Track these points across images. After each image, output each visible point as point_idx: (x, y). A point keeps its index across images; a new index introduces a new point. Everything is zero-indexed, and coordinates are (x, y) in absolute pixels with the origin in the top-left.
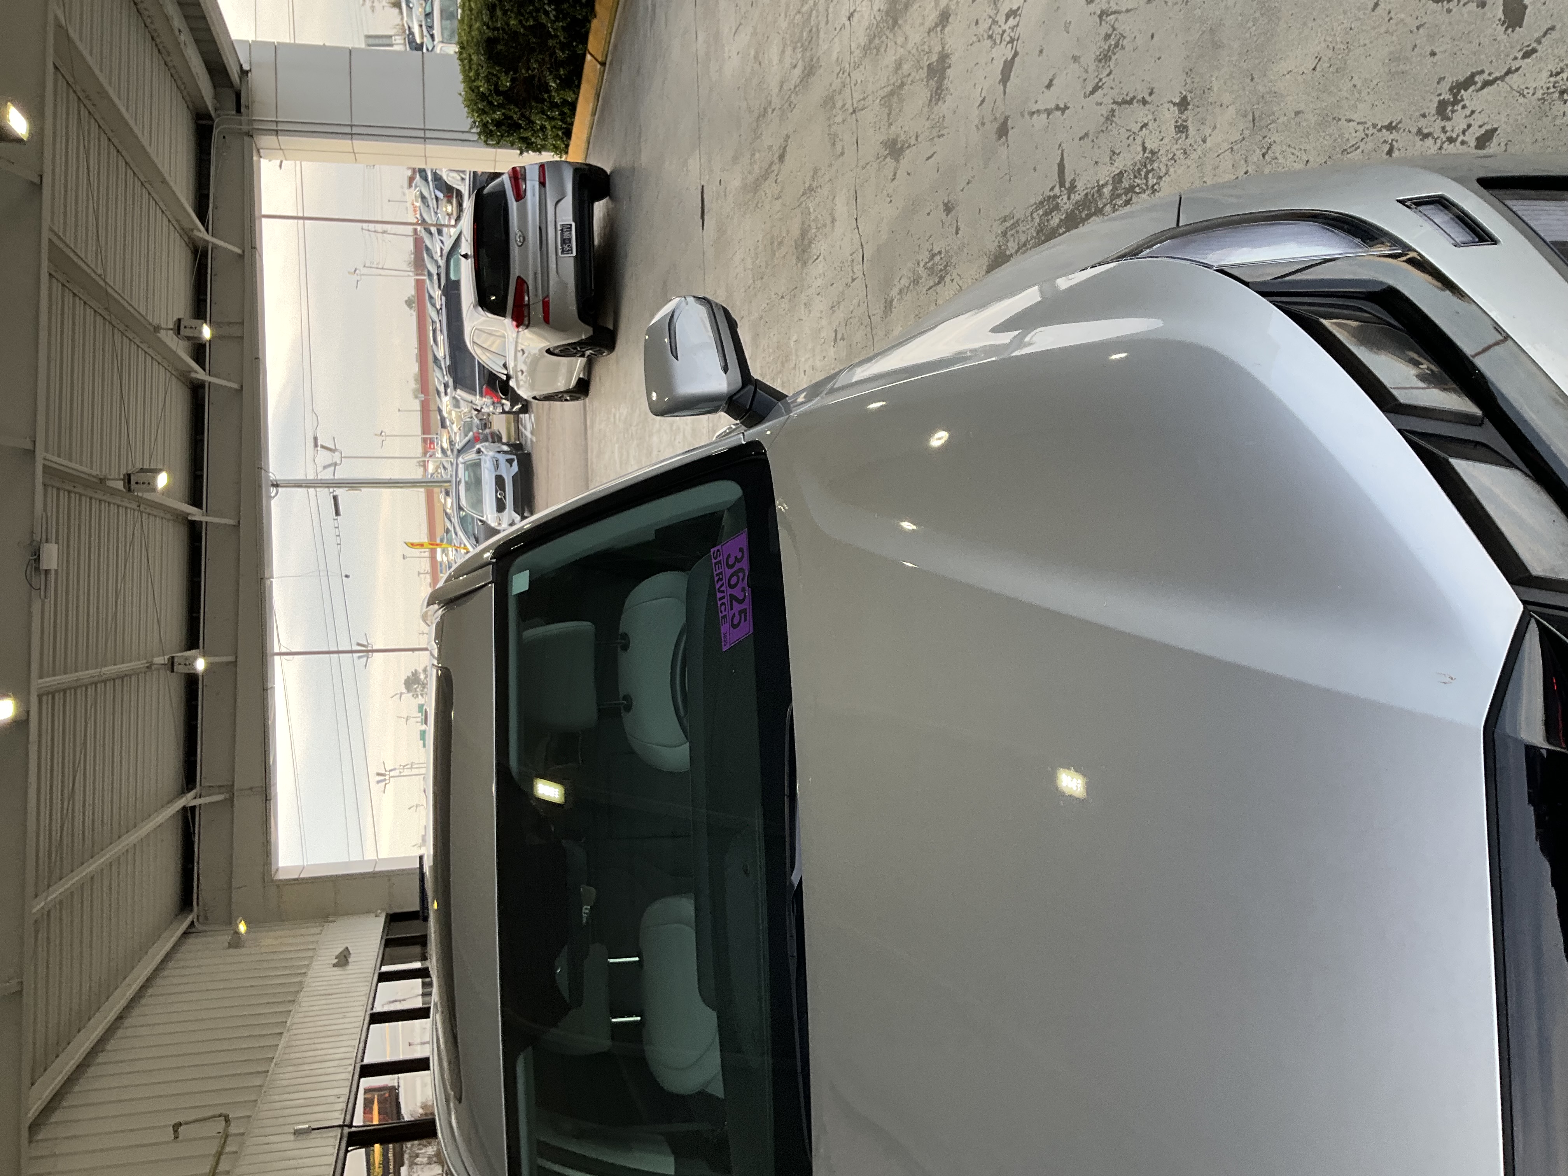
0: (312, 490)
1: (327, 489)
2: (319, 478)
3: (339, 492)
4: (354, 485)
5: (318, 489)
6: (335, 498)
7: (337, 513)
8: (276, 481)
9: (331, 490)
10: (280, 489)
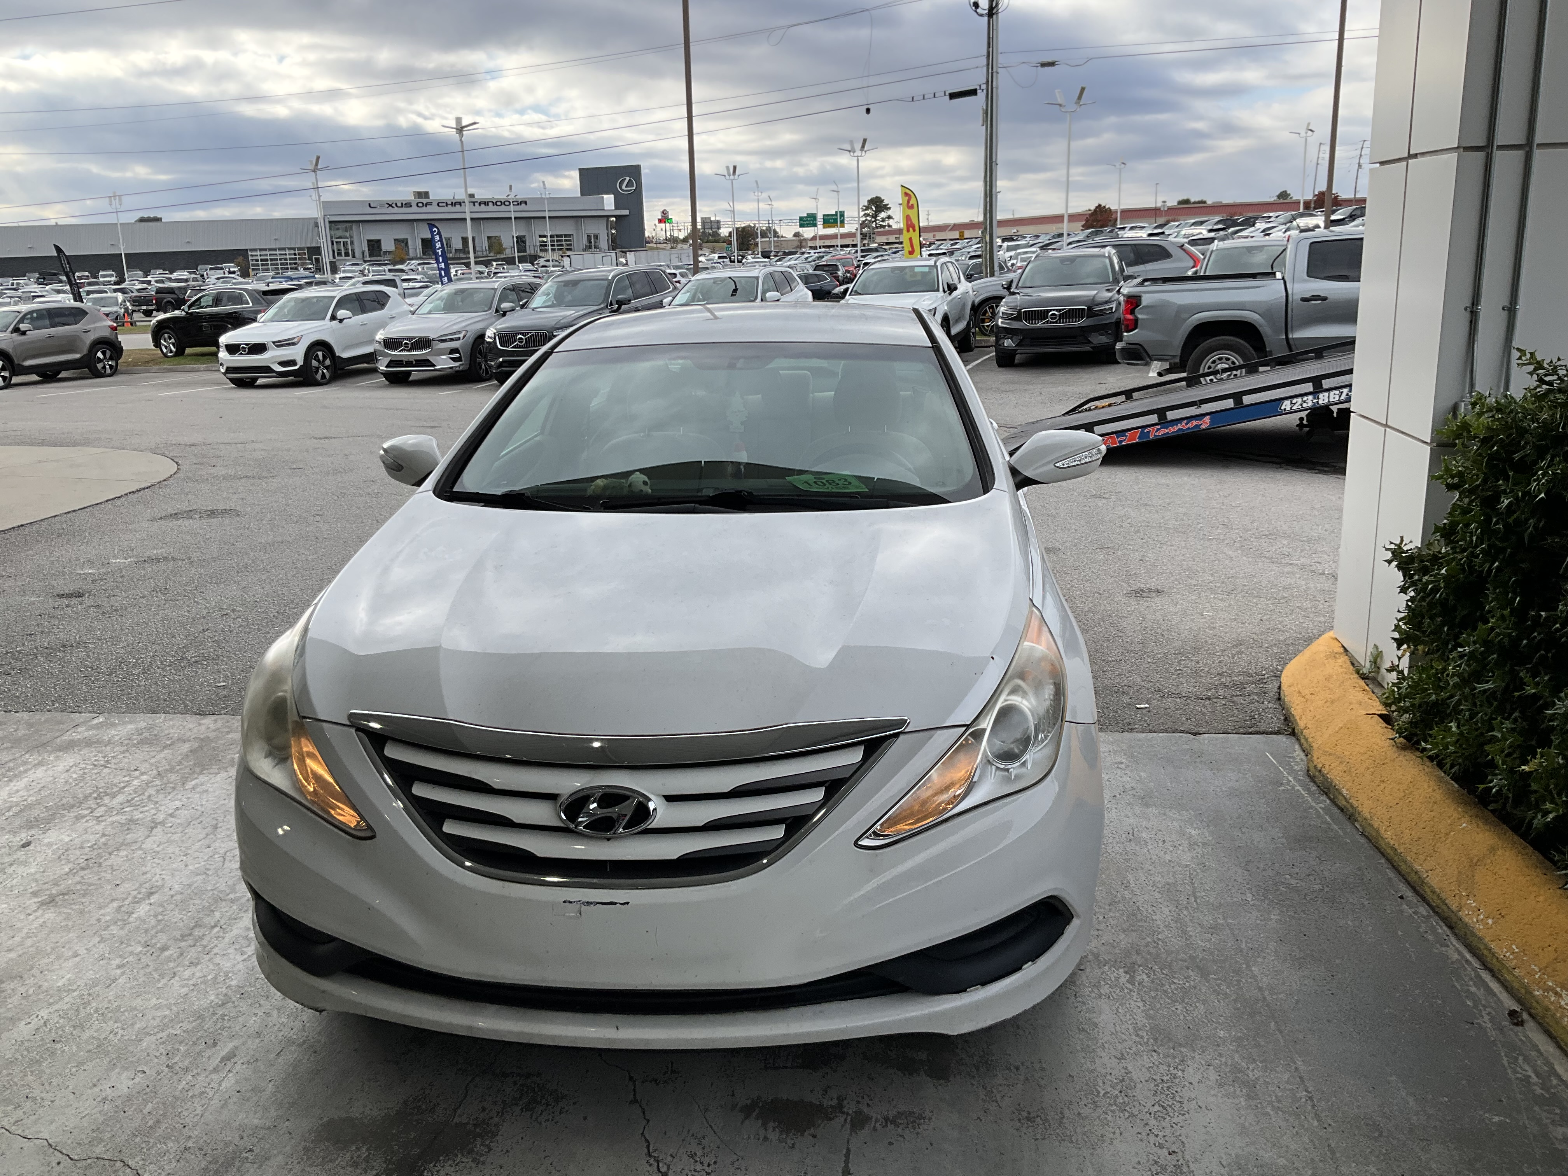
0: (984, 61)
1: (985, 81)
2: (1000, 70)
3: (981, 96)
4: (989, 117)
5: (985, 69)
6: (973, 92)
7: (953, 96)
8: (997, 13)
9: (984, 87)
10: (986, 18)
